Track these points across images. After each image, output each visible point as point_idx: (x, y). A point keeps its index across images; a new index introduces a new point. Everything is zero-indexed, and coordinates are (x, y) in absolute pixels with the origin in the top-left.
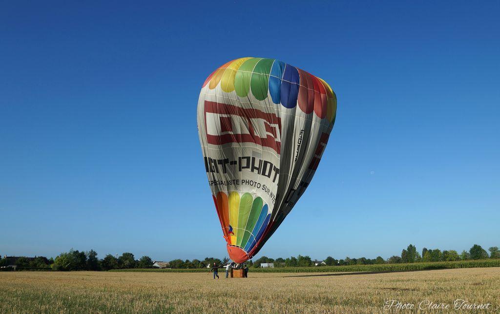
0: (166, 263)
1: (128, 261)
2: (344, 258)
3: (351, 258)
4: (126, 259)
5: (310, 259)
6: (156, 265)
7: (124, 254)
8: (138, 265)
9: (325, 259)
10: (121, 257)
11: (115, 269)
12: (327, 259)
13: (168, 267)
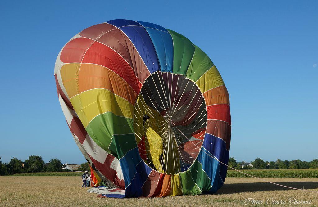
0: (78, 166)
1: (34, 165)
2: (275, 160)
3: (284, 160)
4: (33, 162)
5: (235, 160)
6: (67, 167)
7: (30, 157)
8: (46, 168)
9: (253, 160)
10: (28, 161)
11: (20, 173)
12: (255, 161)
13: (79, 170)
